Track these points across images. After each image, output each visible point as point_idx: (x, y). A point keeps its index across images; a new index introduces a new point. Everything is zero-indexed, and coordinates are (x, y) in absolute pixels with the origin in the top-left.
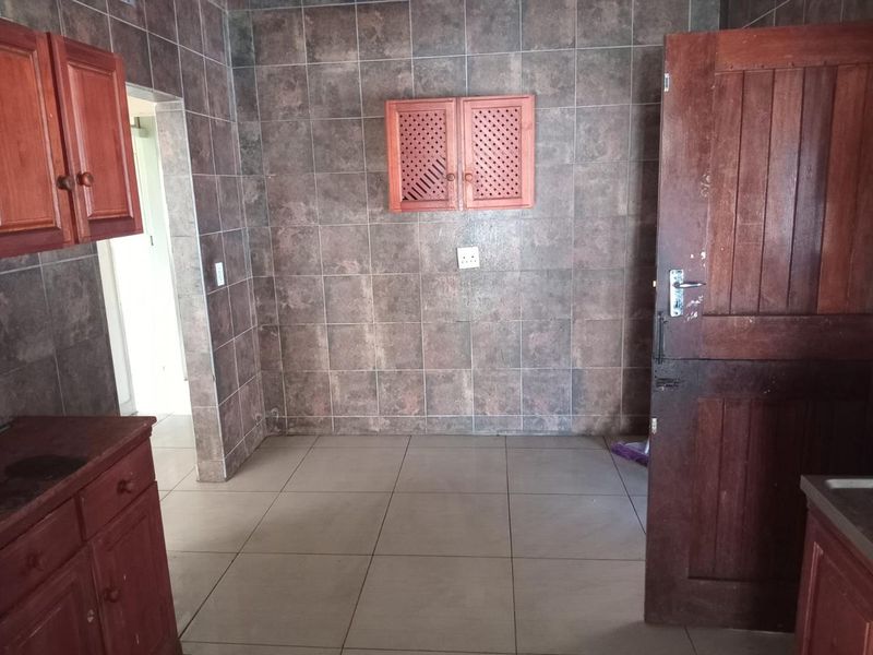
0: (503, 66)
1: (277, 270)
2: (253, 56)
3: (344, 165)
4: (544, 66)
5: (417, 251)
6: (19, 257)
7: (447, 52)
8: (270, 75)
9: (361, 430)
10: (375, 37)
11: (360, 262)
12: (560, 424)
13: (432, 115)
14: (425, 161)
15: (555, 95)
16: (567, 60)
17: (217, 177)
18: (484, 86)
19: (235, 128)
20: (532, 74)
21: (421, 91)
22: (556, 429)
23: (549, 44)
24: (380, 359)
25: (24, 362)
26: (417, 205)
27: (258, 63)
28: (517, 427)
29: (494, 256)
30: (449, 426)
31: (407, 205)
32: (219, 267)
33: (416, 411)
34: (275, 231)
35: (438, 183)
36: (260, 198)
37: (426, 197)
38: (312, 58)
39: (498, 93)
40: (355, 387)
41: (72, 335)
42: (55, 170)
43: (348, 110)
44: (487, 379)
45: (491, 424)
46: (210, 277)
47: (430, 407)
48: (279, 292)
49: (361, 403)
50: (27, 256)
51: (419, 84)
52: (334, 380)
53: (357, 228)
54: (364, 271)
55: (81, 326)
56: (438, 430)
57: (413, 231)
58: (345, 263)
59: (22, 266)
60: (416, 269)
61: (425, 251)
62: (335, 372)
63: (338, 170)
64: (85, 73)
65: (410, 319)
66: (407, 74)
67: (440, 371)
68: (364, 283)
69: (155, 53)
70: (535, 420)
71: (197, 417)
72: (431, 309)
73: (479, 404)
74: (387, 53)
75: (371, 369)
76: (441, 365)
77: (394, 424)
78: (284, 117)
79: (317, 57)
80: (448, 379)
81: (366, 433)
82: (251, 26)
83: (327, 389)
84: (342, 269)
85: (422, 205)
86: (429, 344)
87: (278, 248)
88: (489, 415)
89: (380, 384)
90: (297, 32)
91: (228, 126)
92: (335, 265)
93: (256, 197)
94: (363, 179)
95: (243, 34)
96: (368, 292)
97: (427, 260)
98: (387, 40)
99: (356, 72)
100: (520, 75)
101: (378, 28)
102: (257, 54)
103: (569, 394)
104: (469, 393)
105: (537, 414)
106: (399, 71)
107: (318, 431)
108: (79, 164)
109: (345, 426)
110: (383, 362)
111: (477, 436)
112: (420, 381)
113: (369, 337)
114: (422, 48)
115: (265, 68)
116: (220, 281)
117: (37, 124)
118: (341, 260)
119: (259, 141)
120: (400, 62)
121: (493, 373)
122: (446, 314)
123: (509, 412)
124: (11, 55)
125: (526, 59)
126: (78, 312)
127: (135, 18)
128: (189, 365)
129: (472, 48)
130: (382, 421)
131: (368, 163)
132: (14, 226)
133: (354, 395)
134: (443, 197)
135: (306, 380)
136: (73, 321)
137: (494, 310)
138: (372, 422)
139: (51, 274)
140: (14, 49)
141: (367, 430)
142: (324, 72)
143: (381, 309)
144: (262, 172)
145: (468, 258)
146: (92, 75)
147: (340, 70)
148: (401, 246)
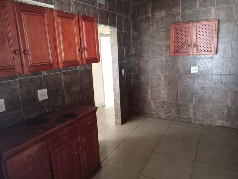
0: (209, 12)
1: (139, 72)
2: (137, 14)
3: (159, 43)
4: (223, 11)
5: (178, 67)
6: (73, 67)
7: (191, 9)
8: (141, 19)
9: (159, 117)
10: (170, 6)
11: (161, 70)
12: (222, 123)
13: (184, 28)
14: (181, 41)
15: (226, 20)
16: (231, 8)
17: (125, 47)
18: (202, 18)
19: (131, 34)
20: (219, 13)
21: (182, 21)
22: (220, 125)
23: (225, 4)
24: (165, 98)
25: (72, 91)
26: (178, 54)
27: (138, 16)
28: (207, 122)
29: (203, 69)
30: (185, 120)
31: (175, 54)
32: (123, 71)
33: (175, 114)
34: (139, 61)
35: (185, 47)
36: (136, 52)
37: (181, 51)
38: (152, 14)
39: (207, 20)
40: (158, 105)
41: (84, 86)
42: (78, 47)
43: (161, 28)
44: (198, 107)
45: (198, 121)
46: (120, 73)
47: (179, 113)
48: (139, 78)
49: (159, 110)
50: (74, 67)
51: (182, 19)
52: (152, 102)
53: (161, 60)
54: (162, 73)
55: (87, 84)
56: (181, 120)
57: (177, 61)
58: (157, 70)
59: (73, 69)
60: (178, 72)
61: (181, 67)
62: (153, 100)
63: (157, 44)
64: (87, 23)
65: (175, 87)
66: (179, 16)
67: (183, 103)
68: (162, 76)
69: (109, 16)
70: (213, 121)
71: (115, 108)
72: (182, 84)
73: (195, 114)
74: (173, 10)
75: (162, 100)
76: (184, 101)
77: (168, 117)
78: (143, 31)
79: (153, 13)
80: (185, 105)
81: (160, 118)
82: (137, 7)
83: (149, 105)
84: (156, 72)
85: (180, 54)
86: (180, 95)
87: (140, 66)
88: (198, 118)
89: (165, 105)
90: (148, 7)
91: (129, 34)
92: (154, 71)
93: (135, 52)
94: (164, 46)
95: (134, 9)
96: (163, 78)
97: (181, 70)
98: (173, 7)
99: (164, 17)
100: (214, 14)
101: (171, 4)
102: (138, 14)
103: (226, 114)
104: (192, 111)
105: (214, 119)
106: (176, 15)
107: (147, 116)
108: (84, 45)
109: (154, 115)
110: (166, 99)
111: (193, 124)
112: (177, 105)
113: (162, 91)
114: (184, 8)
115: (139, 18)
116: (123, 74)
117: (74, 36)
118: (156, 69)
119: (137, 37)
120: (177, 13)
121: (200, 105)
122: (186, 86)
123: (205, 118)
124: (69, 20)
125: (217, 9)
126: (86, 80)
127: (105, 7)
128: (114, 95)
129: (199, 7)
130: (165, 115)
131: (165, 42)
132: (67, 60)
133: (157, 107)
134: (186, 51)
135: (145, 101)
136: (85, 83)
137: (202, 86)
138: (162, 115)
139: (80, 71)
140: (70, 19)
141: (160, 117)
142: (155, 17)
143: (166, 84)
144: (137, 46)
145: (194, 70)
146: (89, 23)
147: (159, 16)
148: (173, 66)
